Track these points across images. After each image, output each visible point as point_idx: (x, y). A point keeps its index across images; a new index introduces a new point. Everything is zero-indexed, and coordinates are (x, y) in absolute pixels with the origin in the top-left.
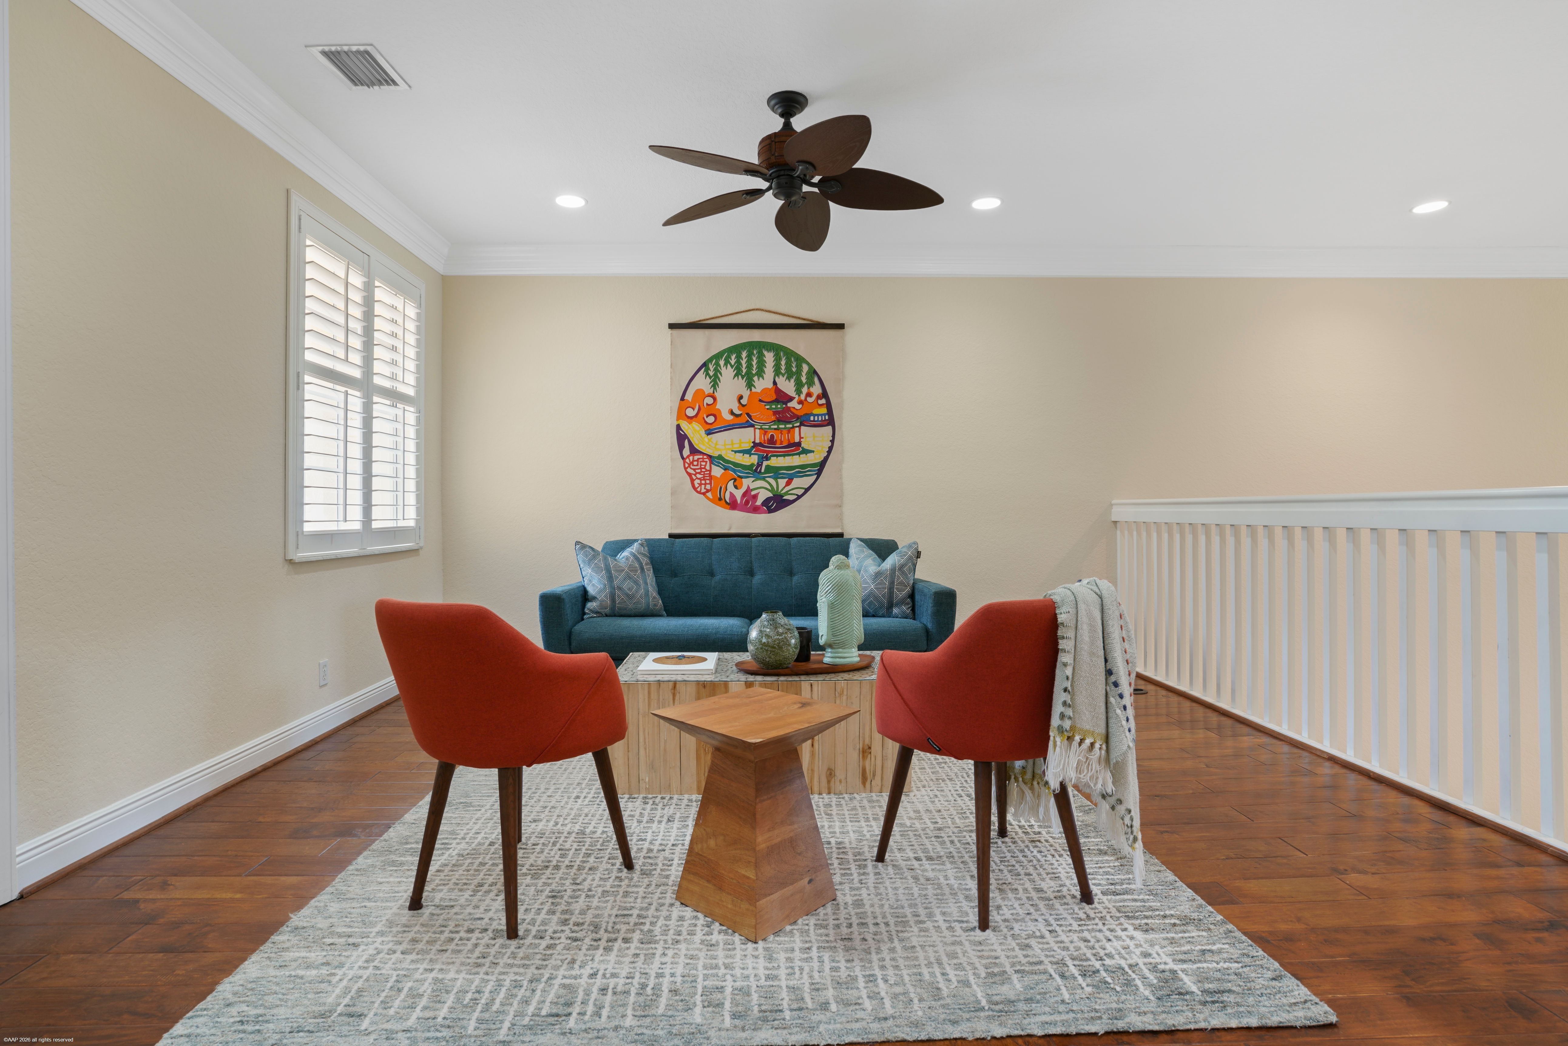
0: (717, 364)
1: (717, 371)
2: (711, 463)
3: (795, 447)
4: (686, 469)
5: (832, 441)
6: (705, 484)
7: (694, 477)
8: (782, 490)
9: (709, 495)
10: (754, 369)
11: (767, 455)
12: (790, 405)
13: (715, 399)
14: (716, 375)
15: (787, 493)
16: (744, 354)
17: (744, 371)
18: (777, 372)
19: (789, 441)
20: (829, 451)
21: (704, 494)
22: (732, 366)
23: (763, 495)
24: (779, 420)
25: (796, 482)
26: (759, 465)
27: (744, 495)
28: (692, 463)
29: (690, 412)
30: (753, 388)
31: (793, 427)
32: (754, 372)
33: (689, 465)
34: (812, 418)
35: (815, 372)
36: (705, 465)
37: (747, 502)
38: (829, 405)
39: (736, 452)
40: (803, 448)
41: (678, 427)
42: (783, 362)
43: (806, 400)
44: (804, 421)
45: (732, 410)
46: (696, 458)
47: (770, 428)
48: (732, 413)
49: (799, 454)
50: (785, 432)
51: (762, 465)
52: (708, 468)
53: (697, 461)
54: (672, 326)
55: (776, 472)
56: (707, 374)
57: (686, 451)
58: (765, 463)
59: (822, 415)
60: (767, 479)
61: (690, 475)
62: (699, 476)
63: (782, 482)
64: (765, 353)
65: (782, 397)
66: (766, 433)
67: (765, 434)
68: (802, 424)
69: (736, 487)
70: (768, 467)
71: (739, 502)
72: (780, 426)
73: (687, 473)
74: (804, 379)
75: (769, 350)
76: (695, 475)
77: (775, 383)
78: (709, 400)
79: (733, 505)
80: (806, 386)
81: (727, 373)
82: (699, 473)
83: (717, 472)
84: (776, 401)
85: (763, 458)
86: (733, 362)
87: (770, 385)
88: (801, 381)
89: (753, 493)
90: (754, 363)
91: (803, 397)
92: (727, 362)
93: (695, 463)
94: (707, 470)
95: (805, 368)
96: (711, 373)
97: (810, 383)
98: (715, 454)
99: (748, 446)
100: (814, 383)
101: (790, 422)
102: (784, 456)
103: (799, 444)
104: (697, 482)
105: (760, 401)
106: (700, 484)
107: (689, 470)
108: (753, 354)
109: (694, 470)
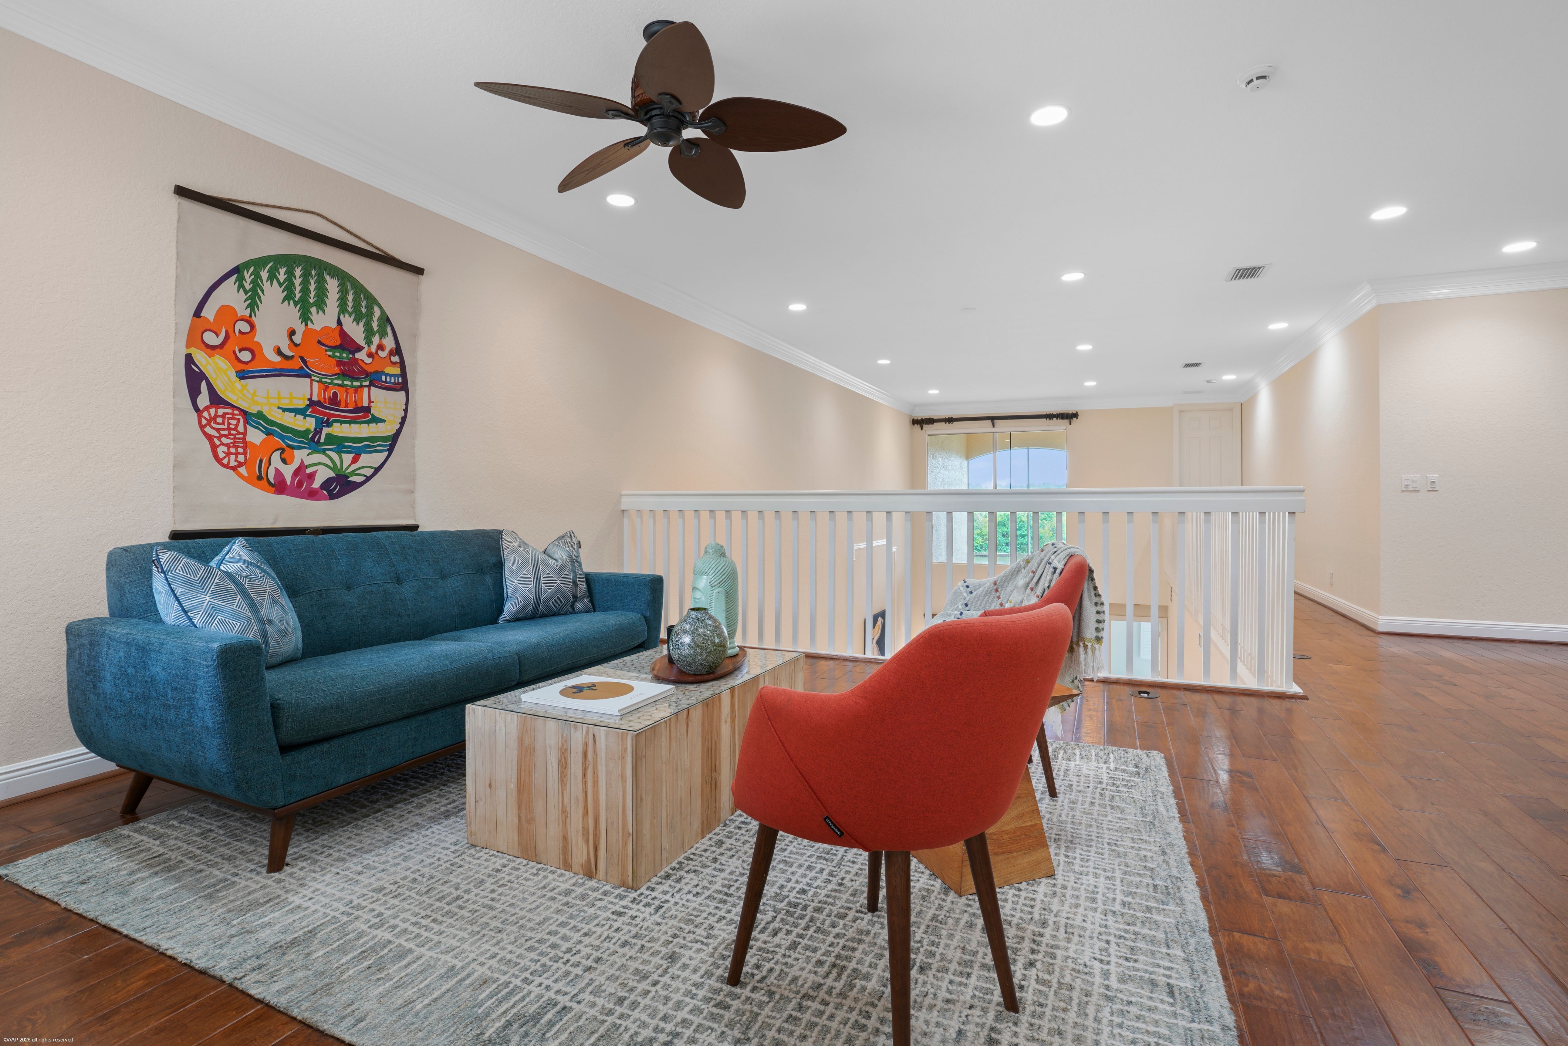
0: (257, 276)
1: (256, 284)
2: (246, 422)
3: (363, 413)
4: (202, 427)
5: (406, 410)
6: (237, 454)
7: (217, 442)
8: (347, 468)
9: (243, 470)
10: (312, 296)
11: (328, 419)
12: (357, 355)
13: (252, 326)
14: (254, 290)
15: (353, 473)
16: (298, 272)
17: (298, 295)
18: (342, 308)
19: (356, 404)
20: (402, 423)
21: (234, 469)
22: (280, 285)
23: (323, 475)
24: (344, 374)
25: (365, 459)
26: (318, 432)
27: (296, 473)
28: (214, 419)
29: (211, 338)
30: (309, 322)
31: (362, 386)
32: (312, 301)
33: (209, 423)
34: (383, 378)
35: (388, 320)
36: (237, 425)
37: (300, 484)
38: (402, 365)
39: (284, 410)
40: (372, 415)
41: (189, 359)
42: (350, 297)
43: (377, 353)
44: (375, 380)
45: (279, 348)
46: (221, 411)
47: (332, 383)
48: (279, 352)
49: (368, 422)
50: (351, 390)
51: (321, 432)
52: (241, 428)
53: (223, 416)
54: (182, 192)
55: (340, 444)
56: (241, 286)
57: (203, 400)
58: (326, 430)
59: (395, 376)
60: (328, 452)
61: (209, 438)
62: (225, 440)
63: (348, 458)
64: (328, 278)
65: (347, 344)
66: (326, 388)
67: (325, 390)
68: (372, 384)
69: (284, 461)
70: (329, 435)
71: (289, 483)
72: (346, 383)
73: (205, 433)
74: (375, 326)
75: (333, 276)
76: (219, 438)
77: (339, 322)
78: (245, 328)
79: (279, 487)
80: (377, 335)
81: (272, 293)
82: (226, 436)
83: (255, 436)
84: (341, 347)
85: (322, 423)
86: (282, 278)
87: (334, 325)
88: (372, 328)
89: (308, 471)
90: (312, 287)
91: (373, 349)
92: (272, 277)
93: (219, 420)
94: (239, 433)
95: (377, 313)
96: (248, 286)
97: (383, 334)
98: (253, 410)
99: (302, 404)
100: (386, 334)
101: (357, 379)
102: (350, 423)
103: (368, 410)
104: (222, 450)
105: (319, 342)
106: (228, 454)
107: (208, 430)
108: (310, 274)
109: (218, 430)
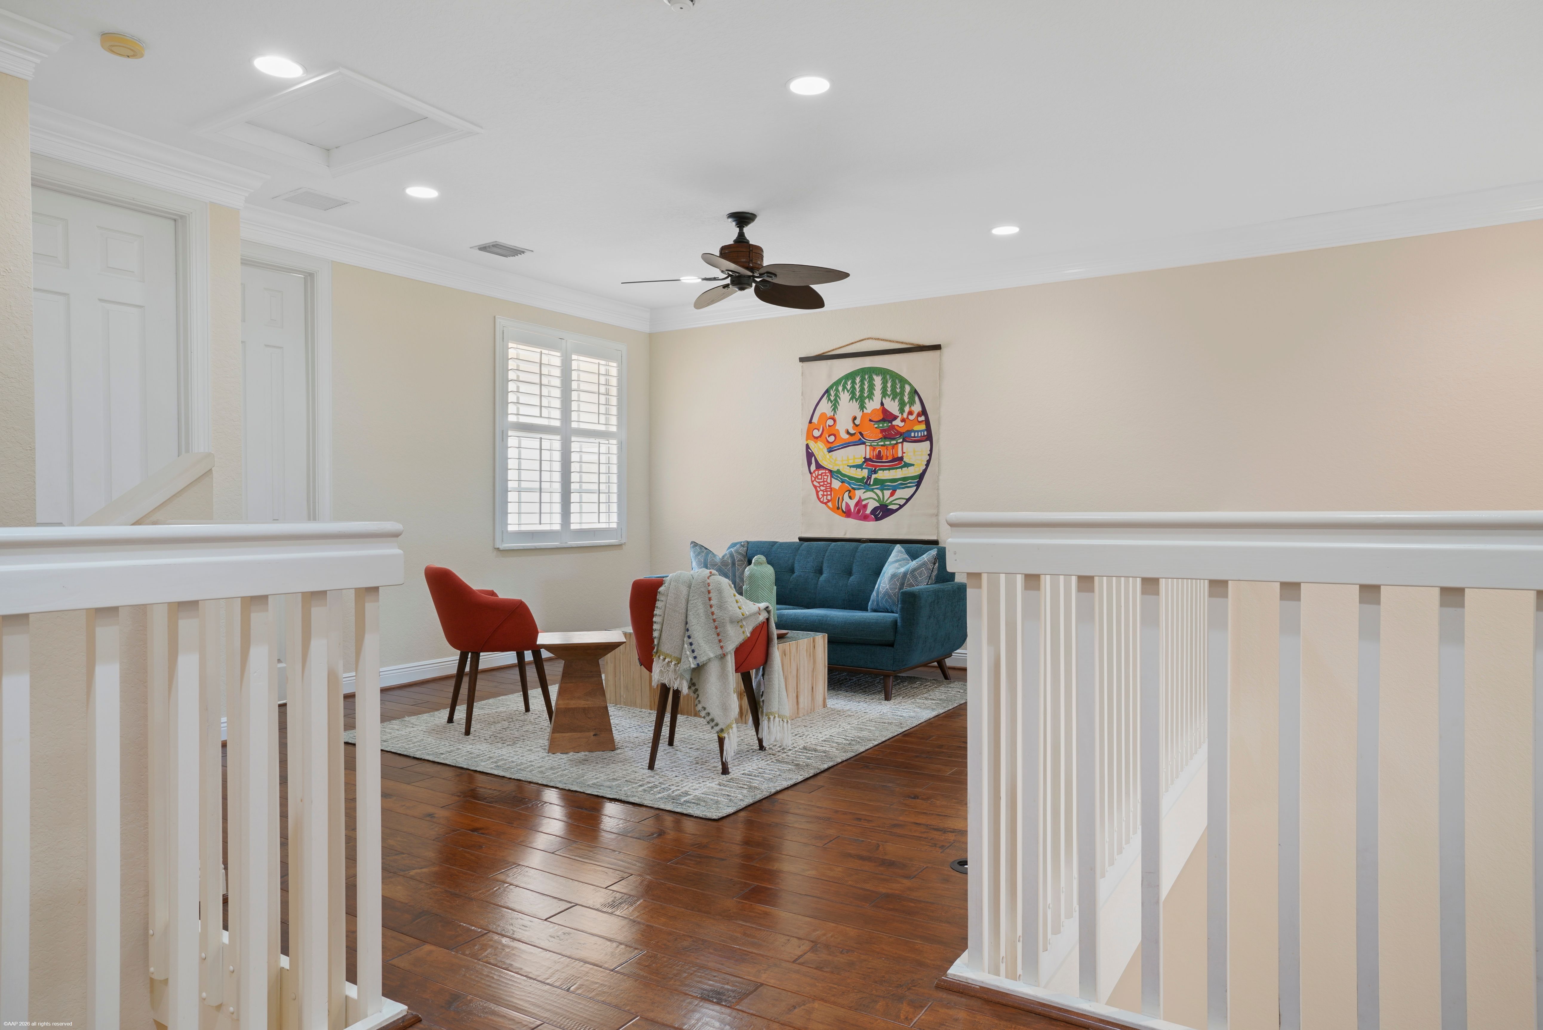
0: (837, 390)
1: (837, 396)
2: (832, 477)
3: (898, 461)
4: (812, 482)
5: (930, 455)
6: (827, 495)
7: (819, 489)
8: (887, 500)
9: (830, 504)
10: (866, 392)
11: (875, 469)
12: (894, 423)
13: (835, 421)
14: (836, 400)
15: (891, 503)
16: (858, 380)
17: (858, 394)
18: (884, 394)
19: (893, 456)
20: (927, 465)
21: (826, 503)
22: (848, 391)
23: (872, 505)
24: (885, 438)
25: (900, 493)
26: (869, 478)
27: (857, 504)
28: (817, 477)
29: (816, 433)
30: (864, 409)
31: (897, 443)
32: (865, 395)
33: (815, 478)
34: (913, 435)
35: (916, 392)
36: (827, 479)
37: (859, 511)
38: (927, 422)
39: (851, 467)
40: (905, 462)
41: (807, 446)
42: (889, 385)
43: (908, 418)
44: (907, 437)
45: (848, 430)
46: (820, 472)
47: (878, 445)
48: (848, 432)
49: (901, 468)
50: (890, 447)
51: (871, 478)
52: (829, 481)
53: (821, 475)
54: (802, 360)
55: (882, 484)
56: (829, 399)
57: (813, 467)
58: (874, 476)
59: (921, 431)
60: (875, 490)
61: (815, 487)
62: (822, 488)
63: (887, 493)
64: (875, 377)
65: (888, 416)
66: (874, 449)
67: (874, 450)
68: (904, 440)
69: (850, 498)
70: (875, 479)
71: (852, 511)
72: (886, 443)
73: (814, 485)
74: (906, 399)
75: (877, 375)
76: (819, 487)
77: (882, 404)
78: (830, 422)
79: (848, 513)
80: (908, 405)
81: (845, 397)
82: (822, 486)
83: (836, 484)
84: (883, 420)
85: (872, 472)
86: (849, 387)
87: (878, 406)
88: (904, 401)
89: (864, 503)
90: (866, 387)
91: (905, 415)
92: (844, 388)
93: (820, 477)
94: (828, 483)
95: (908, 388)
96: (832, 398)
97: (912, 402)
98: (835, 469)
99: (860, 461)
100: (914, 402)
101: (894, 439)
102: (889, 469)
103: (901, 459)
104: (821, 493)
105: (870, 420)
106: (823, 495)
107: (815, 483)
108: (865, 378)
109: (819, 483)
